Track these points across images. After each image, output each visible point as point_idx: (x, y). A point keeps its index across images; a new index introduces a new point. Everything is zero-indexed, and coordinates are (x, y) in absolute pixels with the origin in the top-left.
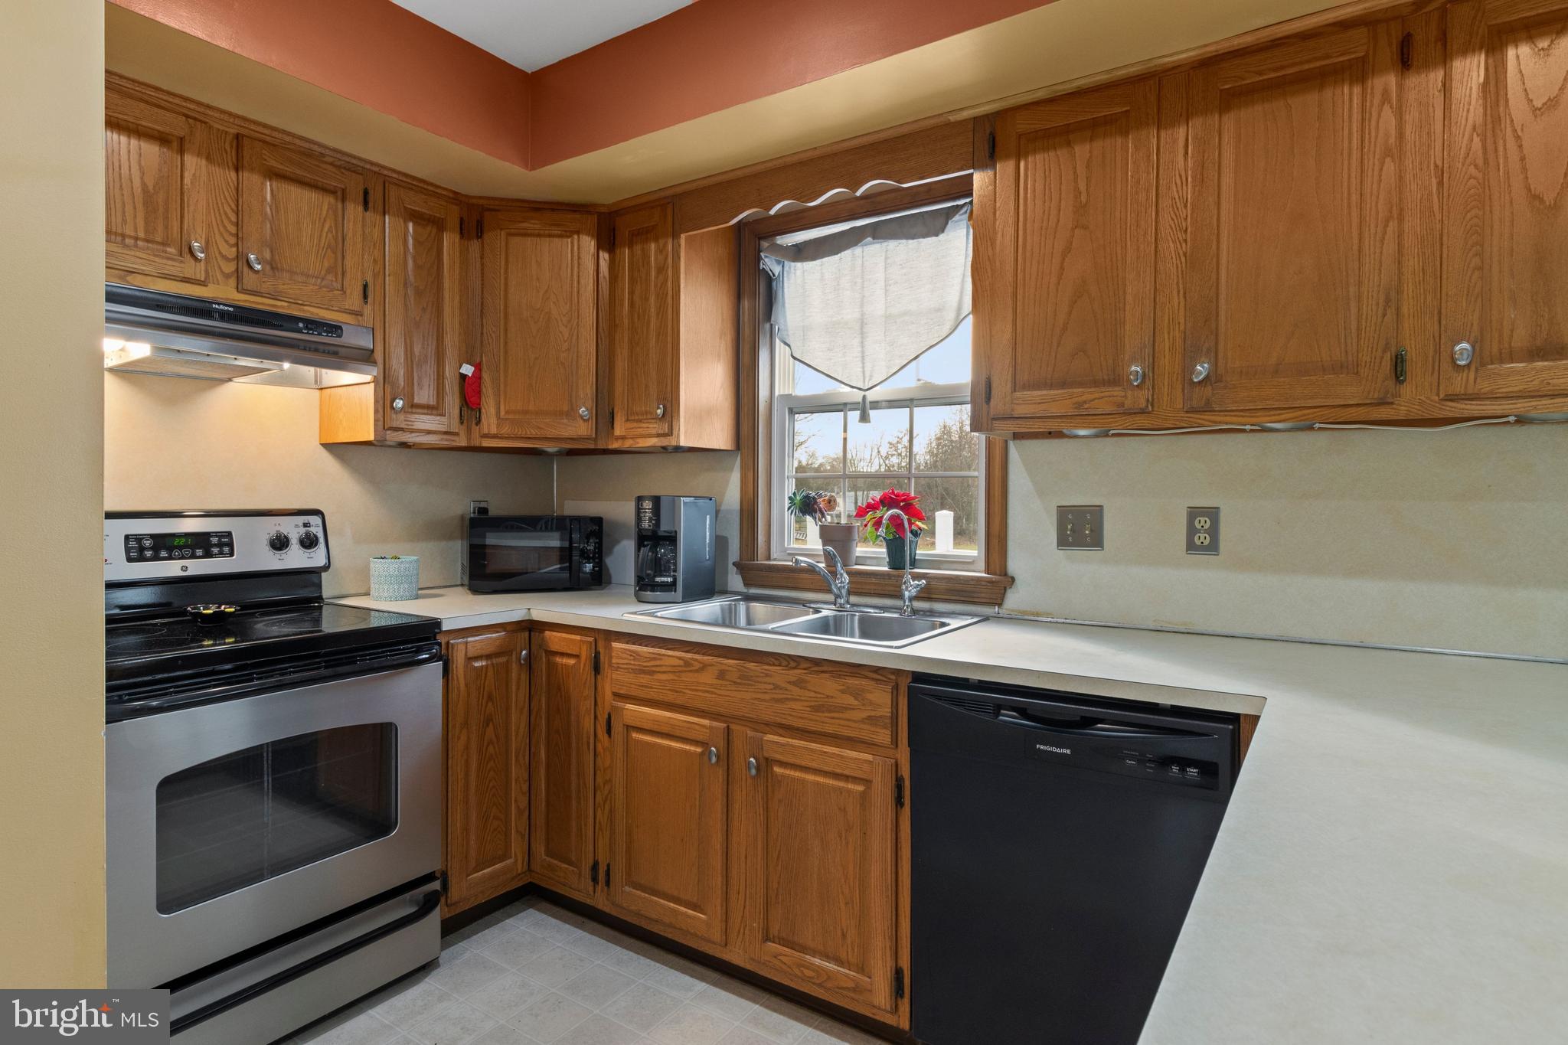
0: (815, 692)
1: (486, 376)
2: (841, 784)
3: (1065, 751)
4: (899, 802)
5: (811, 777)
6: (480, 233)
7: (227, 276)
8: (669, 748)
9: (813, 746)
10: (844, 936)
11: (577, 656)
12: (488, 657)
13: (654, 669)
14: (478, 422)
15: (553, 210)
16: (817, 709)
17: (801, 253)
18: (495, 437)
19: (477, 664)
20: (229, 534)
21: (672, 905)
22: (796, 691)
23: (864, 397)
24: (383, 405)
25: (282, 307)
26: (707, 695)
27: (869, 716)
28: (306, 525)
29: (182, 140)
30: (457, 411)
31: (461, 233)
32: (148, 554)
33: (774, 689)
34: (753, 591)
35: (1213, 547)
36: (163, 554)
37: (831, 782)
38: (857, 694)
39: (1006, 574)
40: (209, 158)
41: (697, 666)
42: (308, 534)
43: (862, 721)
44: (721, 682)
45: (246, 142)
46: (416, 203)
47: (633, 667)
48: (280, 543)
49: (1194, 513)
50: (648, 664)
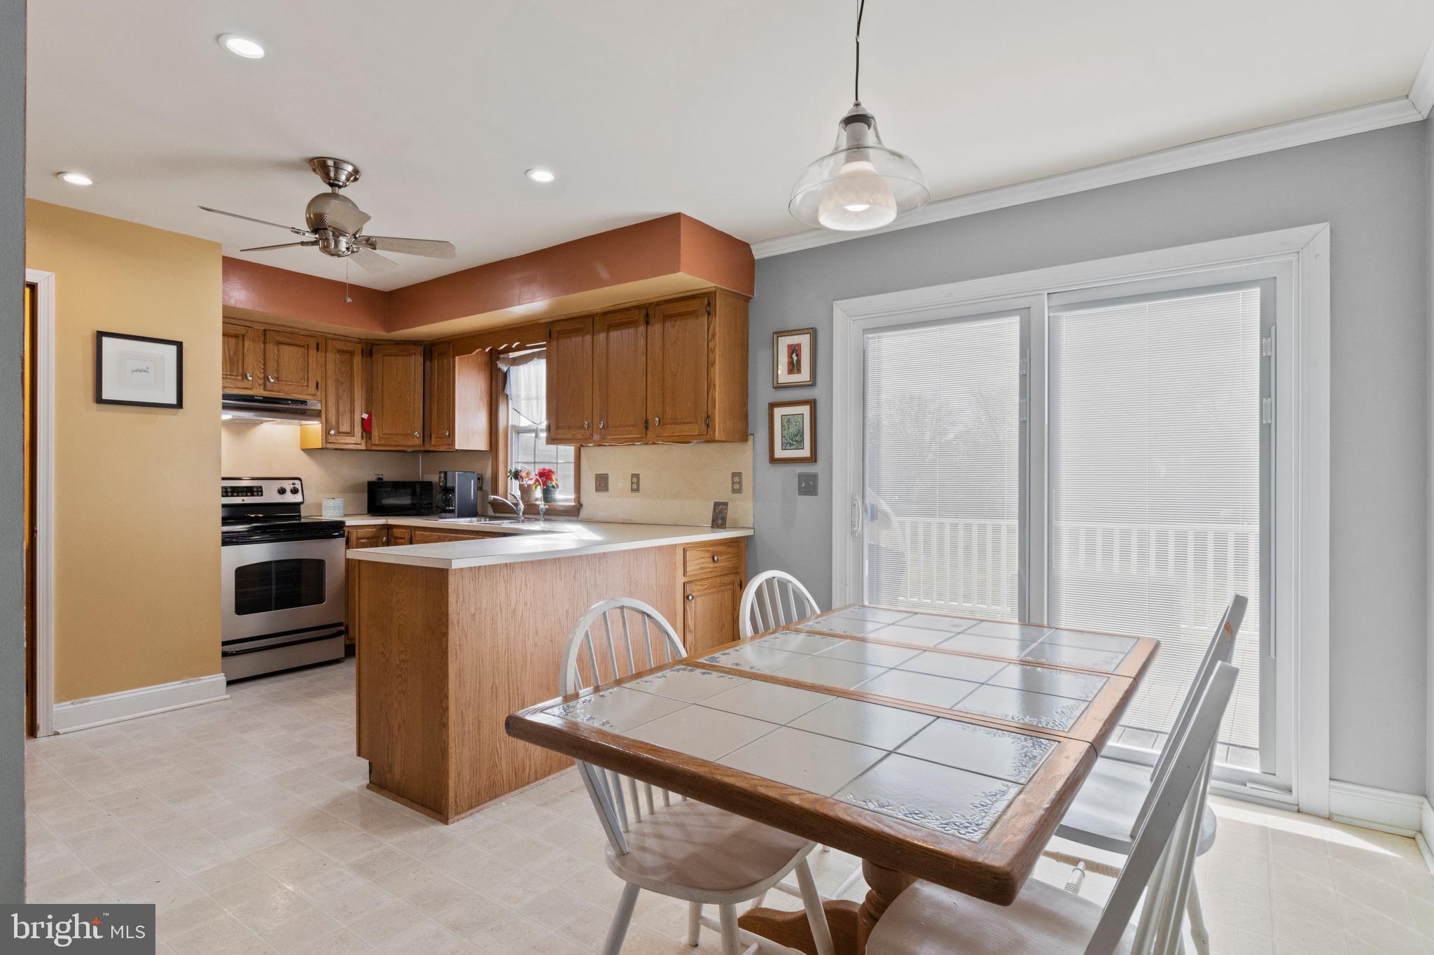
1: (373, 418)
6: (371, 355)
7: (260, 385)
11: (404, 538)
12: (368, 538)
14: (370, 439)
15: (404, 344)
17: (516, 362)
18: (377, 445)
19: (363, 541)
20: (261, 487)
24: (326, 433)
25: (282, 395)
28: (293, 484)
29: (243, 335)
30: (360, 434)
31: (362, 354)
32: (229, 494)
34: (497, 515)
35: (637, 490)
36: (235, 494)
39: (583, 504)
40: (253, 341)
41: (443, 538)
42: (294, 487)
45: (268, 332)
46: (340, 346)
48: (282, 491)
49: (631, 476)
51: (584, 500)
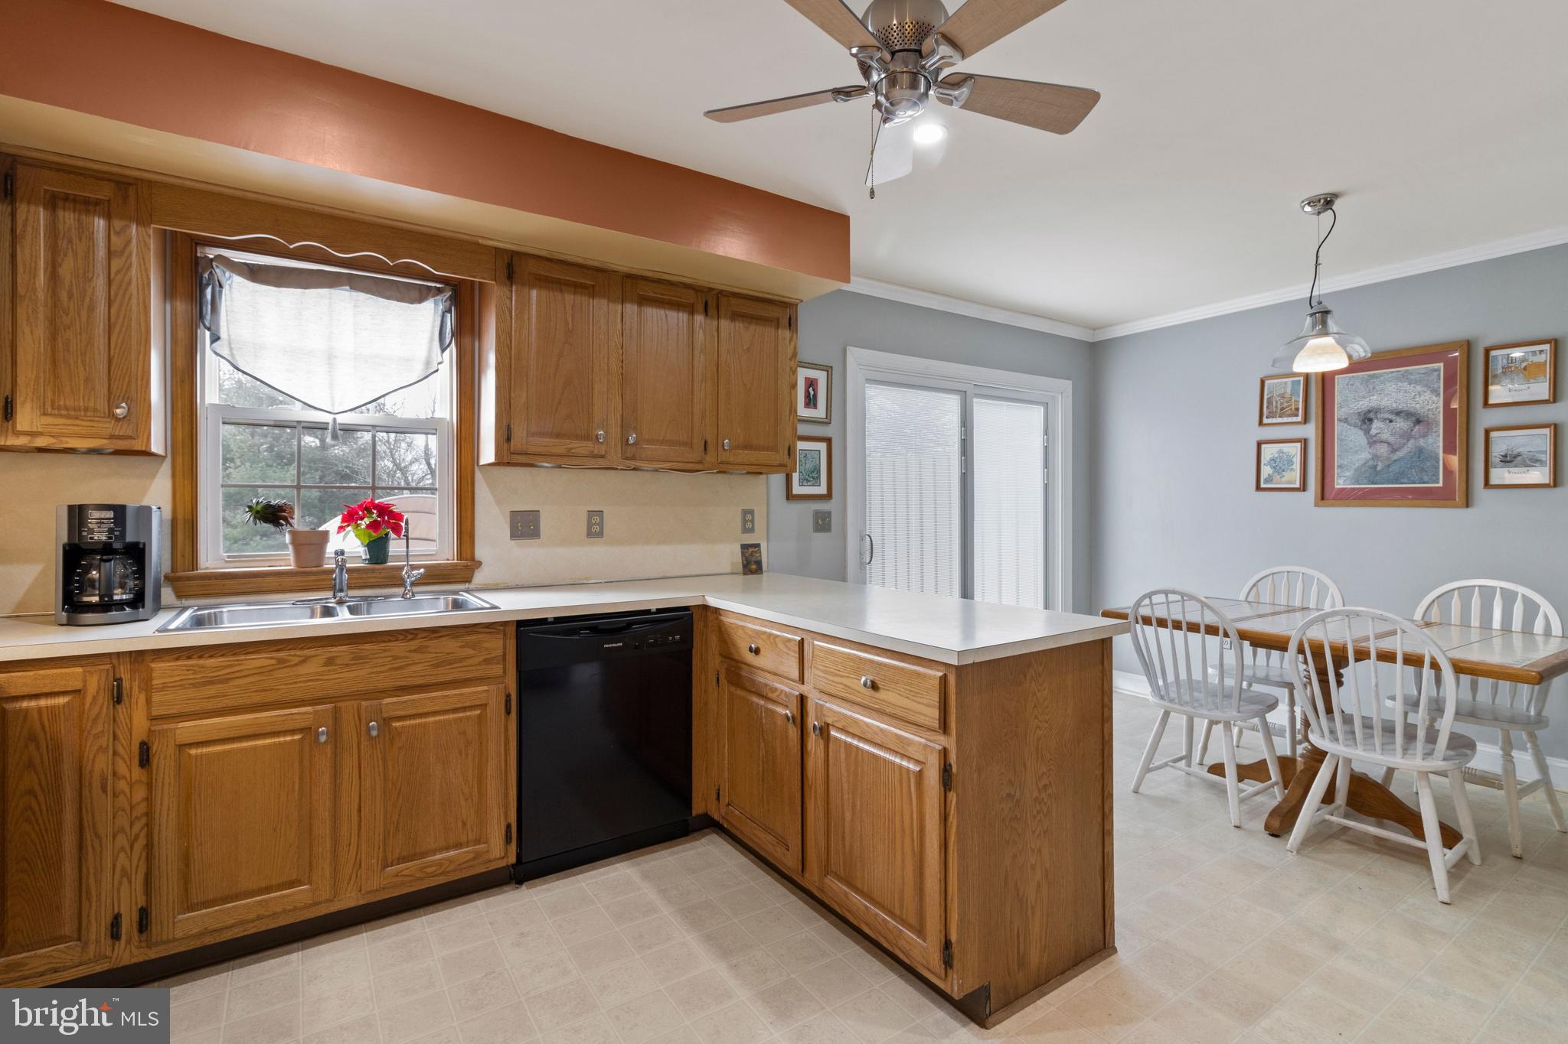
0: (436, 653)
2: (461, 715)
3: (619, 644)
4: (508, 712)
5: (431, 719)
8: (255, 748)
9: (434, 694)
10: (464, 824)
13: (227, 677)
16: (437, 666)
17: (254, 274)
21: (259, 898)
22: (417, 657)
23: (335, 420)
26: (310, 683)
27: (485, 659)
33: (394, 660)
35: (600, 534)
37: (451, 716)
38: (474, 646)
39: (473, 559)
41: (294, 661)
43: (479, 664)
44: (330, 668)
47: (191, 682)
49: (591, 513)
50: (215, 674)
51: (481, 552)
